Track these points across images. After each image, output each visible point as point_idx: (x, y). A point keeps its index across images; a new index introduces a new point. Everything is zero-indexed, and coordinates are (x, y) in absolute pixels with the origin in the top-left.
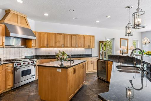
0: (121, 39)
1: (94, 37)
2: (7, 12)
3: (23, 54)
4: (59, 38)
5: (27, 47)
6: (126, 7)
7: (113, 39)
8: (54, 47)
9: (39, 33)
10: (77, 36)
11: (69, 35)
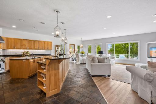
0: (70, 44)
1: (51, 42)
4: (25, 43)
6: (65, 29)
8: (20, 49)
9: (7, 38)
10: (39, 41)
11: (33, 40)
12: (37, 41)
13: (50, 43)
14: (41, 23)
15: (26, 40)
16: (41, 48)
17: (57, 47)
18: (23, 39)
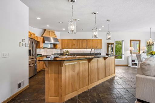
0: (131, 41)
1: (101, 40)
2: (45, 30)
3: (53, 52)
4: (74, 42)
5: (55, 48)
6: (107, 21)
7: (123, 41)
9: (62, 40)
10: (87, 40)
11: (81, 40)
12: (85, 40)
13: (99, 41)
14: (75, 20)
15: (75, 40)
16: (89, 47)
17: (109, 45)
18: (73, 39)
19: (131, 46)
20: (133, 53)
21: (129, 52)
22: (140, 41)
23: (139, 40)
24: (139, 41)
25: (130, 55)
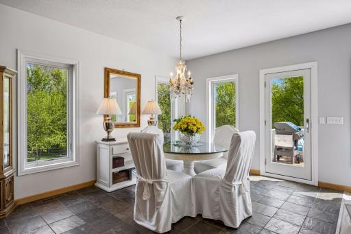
0: (107, 72)
19: (107, 95)
20: (117, 126)
21: (99, 121)
22: (139, 77)
23: (135, 75)
24: (136, 78)
25: (105, 135)
